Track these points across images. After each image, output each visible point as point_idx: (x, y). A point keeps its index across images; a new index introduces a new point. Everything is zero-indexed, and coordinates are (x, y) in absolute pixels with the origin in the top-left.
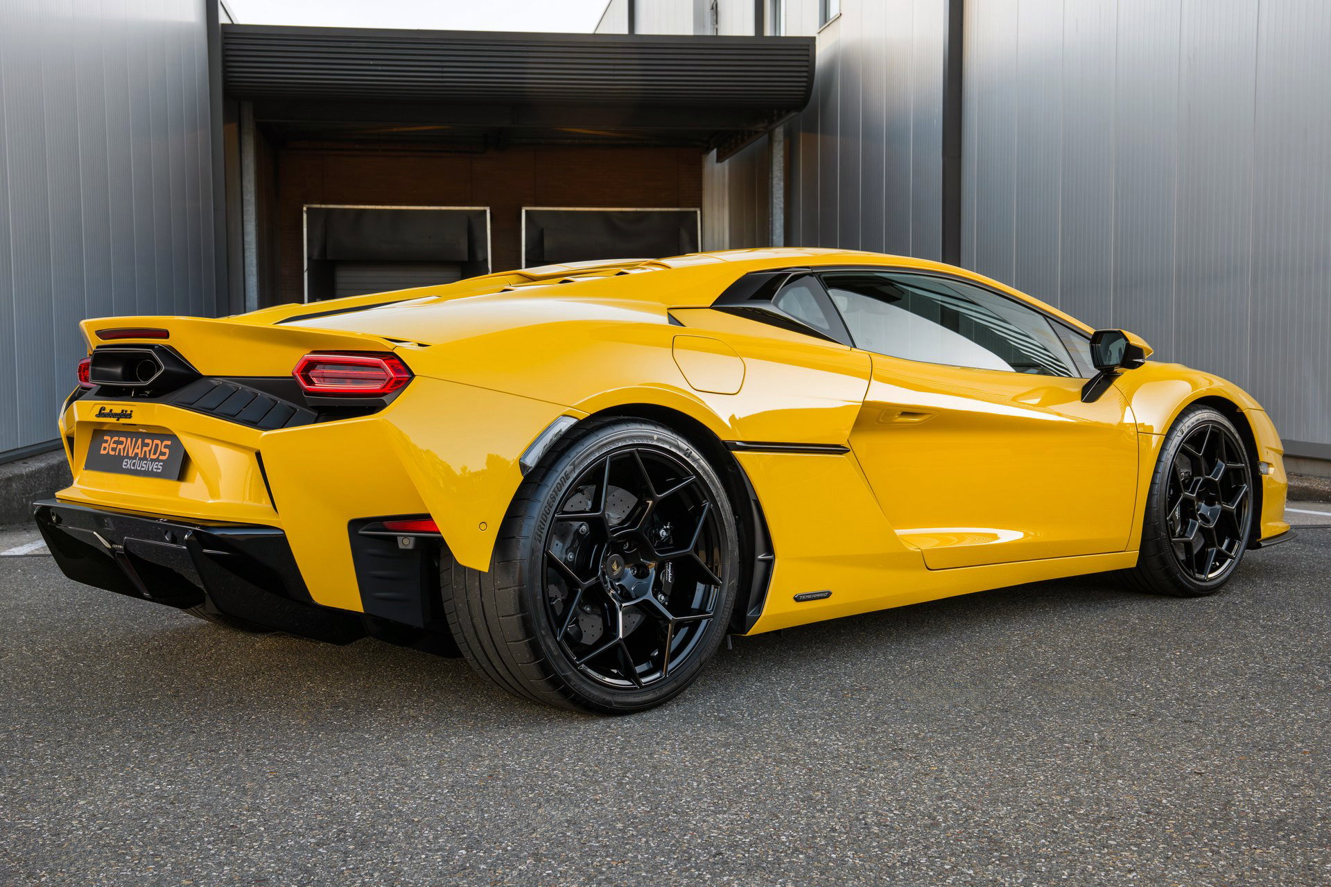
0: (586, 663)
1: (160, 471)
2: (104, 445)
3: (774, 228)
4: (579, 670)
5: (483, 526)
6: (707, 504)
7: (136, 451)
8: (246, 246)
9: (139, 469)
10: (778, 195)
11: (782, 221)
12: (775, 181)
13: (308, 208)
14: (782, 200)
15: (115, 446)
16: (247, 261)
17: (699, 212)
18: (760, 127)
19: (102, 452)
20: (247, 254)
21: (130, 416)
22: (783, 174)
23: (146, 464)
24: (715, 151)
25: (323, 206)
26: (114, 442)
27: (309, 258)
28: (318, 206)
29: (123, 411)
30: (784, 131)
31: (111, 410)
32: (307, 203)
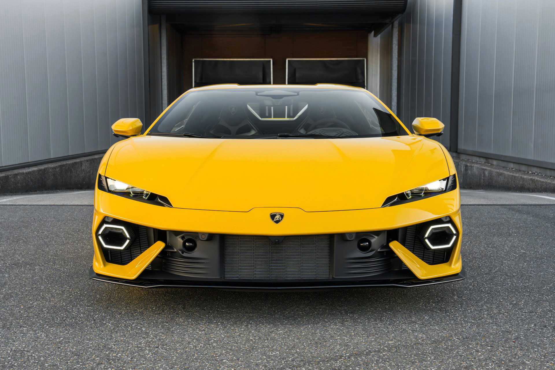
8: (163, 77)
12: (394, 46)
13: (195, 60)
14: (397, 54)
16: (163, 83)
17: (365, 60)
18: (387, 21)
20: (163, 80)
22: (397, 42)
24: (373, 33)
25: (201, 59)
27: (195, 82)
28: (199, 59)
30: (399, 22)
32: (195, 58)
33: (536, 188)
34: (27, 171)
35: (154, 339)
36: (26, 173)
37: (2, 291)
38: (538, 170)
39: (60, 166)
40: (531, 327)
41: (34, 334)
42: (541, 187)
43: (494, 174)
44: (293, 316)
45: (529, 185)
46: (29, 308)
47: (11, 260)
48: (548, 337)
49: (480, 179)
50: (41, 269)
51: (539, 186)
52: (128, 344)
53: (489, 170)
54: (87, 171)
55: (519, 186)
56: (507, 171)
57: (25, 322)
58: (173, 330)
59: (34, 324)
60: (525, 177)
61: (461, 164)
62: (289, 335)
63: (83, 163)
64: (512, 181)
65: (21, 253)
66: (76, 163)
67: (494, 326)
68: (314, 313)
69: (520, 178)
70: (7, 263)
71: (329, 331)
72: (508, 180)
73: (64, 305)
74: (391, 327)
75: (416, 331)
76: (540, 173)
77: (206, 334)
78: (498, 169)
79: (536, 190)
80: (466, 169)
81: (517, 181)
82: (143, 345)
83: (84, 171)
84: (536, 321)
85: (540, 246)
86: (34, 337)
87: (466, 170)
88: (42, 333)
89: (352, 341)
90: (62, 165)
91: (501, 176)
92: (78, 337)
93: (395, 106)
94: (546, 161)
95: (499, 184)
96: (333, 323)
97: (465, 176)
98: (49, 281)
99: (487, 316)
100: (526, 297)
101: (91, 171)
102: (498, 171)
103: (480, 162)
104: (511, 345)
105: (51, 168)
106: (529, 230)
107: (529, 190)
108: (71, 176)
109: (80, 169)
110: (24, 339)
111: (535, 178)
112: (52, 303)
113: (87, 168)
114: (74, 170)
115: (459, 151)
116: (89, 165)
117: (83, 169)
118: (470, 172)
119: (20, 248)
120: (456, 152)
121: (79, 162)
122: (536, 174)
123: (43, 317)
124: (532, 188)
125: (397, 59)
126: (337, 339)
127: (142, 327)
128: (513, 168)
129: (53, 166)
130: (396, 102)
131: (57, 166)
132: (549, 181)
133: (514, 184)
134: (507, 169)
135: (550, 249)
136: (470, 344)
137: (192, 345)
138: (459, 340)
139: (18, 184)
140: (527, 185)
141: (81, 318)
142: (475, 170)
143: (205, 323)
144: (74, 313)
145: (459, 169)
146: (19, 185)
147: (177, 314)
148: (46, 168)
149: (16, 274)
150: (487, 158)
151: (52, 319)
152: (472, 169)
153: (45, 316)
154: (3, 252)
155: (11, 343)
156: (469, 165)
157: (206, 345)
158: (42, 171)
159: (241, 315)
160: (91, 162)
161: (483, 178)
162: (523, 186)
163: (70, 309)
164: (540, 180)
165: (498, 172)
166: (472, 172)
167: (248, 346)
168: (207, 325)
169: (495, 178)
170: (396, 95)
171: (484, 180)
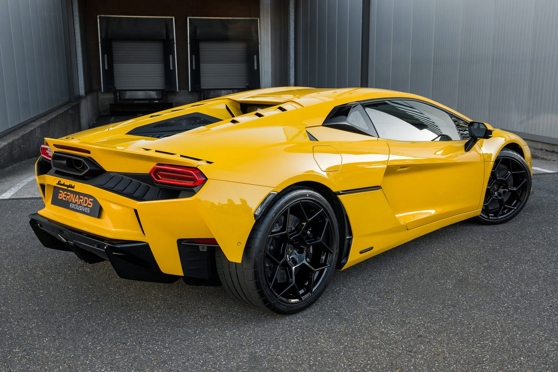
0: (282, 296)
1: (89, 212)
2: (60, 194)
3: (290, 28)
4: (279, 300)
5: (239, 244)
6: (327, 220)
7: (76, 200)
8: (76, 35)
9: (78, 209)
10: (292, 15)
11: (294, 25)
12: (291, 9)
13: (99, 17)
14: (294, 16)
15: (65, 196)
16: (77, 41)
17: (259, 19)
19: (59, 198)
20: (76, 38)
21: (73, 187)
22: (294, 6)
23: (82, 208)
25: (106, 16)
26: (65, 194)
27: (101, 38)
28: (104, 16)
29: (70, 185)
31: (64, 183)
32: (99, 14)
39: (22, 137)
63: (36, 130)
66: (32, 131)
83: (37, 138)
93: (293, 63)
101: (42, 136)
105: (16, 140)
108: (30, 145)
109: (35, 136)
117: (37, 136)
121: (33, 129)
125: (294, 21)
129: (17, 138)
130: (294, 60)
131: (19, 138)
170: (294, 53)
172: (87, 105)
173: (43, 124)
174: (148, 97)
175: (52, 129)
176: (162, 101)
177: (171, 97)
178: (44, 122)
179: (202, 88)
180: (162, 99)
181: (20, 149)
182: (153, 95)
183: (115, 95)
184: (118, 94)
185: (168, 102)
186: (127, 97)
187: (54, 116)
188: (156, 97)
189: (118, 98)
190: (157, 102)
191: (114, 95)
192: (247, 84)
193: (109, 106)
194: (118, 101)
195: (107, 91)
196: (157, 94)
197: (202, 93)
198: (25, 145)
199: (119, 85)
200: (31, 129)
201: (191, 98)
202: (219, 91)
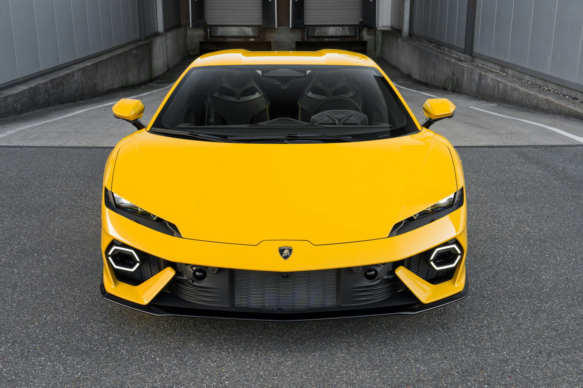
33: (550, 109)
34: (17, 92)
35: (168, 374)
36: (16, 94)
37: (14, 297)
38: (555, 87)
39: (51, 81)
40: (527, 354)
41: (52, 367)
42: (556, 109)
43: (509, 88)
44: (301, 338)
45: (544, 105)
46: (44, 325)
47: (17, 244)
48: (542, 369)
49: (494, 91)
50: (50, 260)
51: (553, 108)
52: (144, 383)
53: (504, 83)
54: (80, 81)
55: (533, 104)
56: (522, 87)
57: (41, 347)
58: (186, 361)
59: (50, 351)
60: (540, 96)
61: (475, 71)
62: (297, 369)
63: (74, 73)
64: (526, 98)
65: (26, 233)
66: (67, 75)
67: (492, 352)
68: (321, 332)
69: (535, 96)
70: (13, 250)
71: (335, 361)
72: (522, 97)
73: (77, 320)
74: (395, 355)
75: (418, 361)
76: (556, 90)
77: (218, 367)
78: (513, 83)
79: (550, 111)
80: (480, 77)
81: (532, 100)
82: (158, 383)
83: (76, 82)
84: (533, 345)
85: (546, 220)
86: (53, 371)
87: (480, 79)
88: (60, 366)
89: (358, 377)
90: (53, 79)
91: (516, 91)
92: (95, 372)
94: (563, 78)
95: (513, 99)
96: (339, 348)
97: (479, 86)
98: (59, 281)
99: (487, 336)
100: (526, 305)
101: (84, 80)
102: (513, 85)
103: (495, 69)
104: (506, 382)
105: (41, 84)
106: (537, 191)
107: (543, 111)
108: (63, 90)
109: (72, 81)
110: (43, 374)
111: (550, 99)
112: (66, 317)
113: (79, 78)
114: (66, 82)
115: (473, 55)
116: (81, 74)
117: (76, 80)
118: (484, 82)
119: (24, 223)
120: (471, 55)
121: (70, 73)
122: (552, 90)
123: (58, 340)
124: (546, 109)
126: (343, 375)
127: (155, 356)
128: (529, 81)
129: (43, 82)
131: (47, 82)
132: (564, 104)
133: (529, 102)
134: (522, 83)
135: (554, 225)
136: (469, 381)
137: (205, 384)
138: (459, 374)
139: (8, 108)
140: (542, 105)
141: (95, 341)
142: (489, 81)
143: (216, 350)
144: (88, 333)
145: (473, 77)
146: (10, 108)
147: (189, 335)
148: (37, 85)
149: (26, 268)
150: (502, 66)
151: (68, 343)
152: (487, 79)
153: (60, 337)
154: (7, 230)
155: (31, 381)
156: (483, 74)
157: (218, 385)
158: (33, 89)
159: (251, 337)
160: (83, 71)
161: (497, 90)
162: (537, 106)
163: (84, 327)
164: (555, 101)
165: (513, 87)
166: (486, 82)
167: (258, 385)
168: (218, 353)
169: (509, 92)
171: (497, 92)
172: (166, 43)
173: (87, 66)
174: (243, 35)
175: (102, 72)
176: (259, 39)
177: (269, 34)
178: (88, 64)
179: (306, 23)
180: (259, 37)
181: (47, 94)
182: (249, 31)
183: (206, 31)
184: (209, 30)
185: (266, 41)
186: (218, 34)
187: (106, 57)
188: (252, 34)
189: (209, 34)
190: (252, 40)
191: (204, 32)
192: (361, 20)
193: (199, 44)
194: (209, 38)
195: (196, 26)
196: (253, 31)
197: (306, 30)
198: (56, 89)
199: (211, 18)
200: (66, 73)
201: (293, 35)
202: (326, 28)
